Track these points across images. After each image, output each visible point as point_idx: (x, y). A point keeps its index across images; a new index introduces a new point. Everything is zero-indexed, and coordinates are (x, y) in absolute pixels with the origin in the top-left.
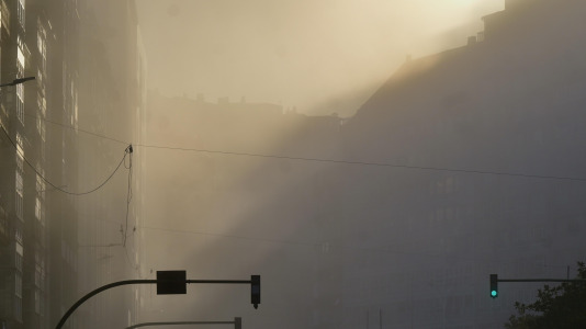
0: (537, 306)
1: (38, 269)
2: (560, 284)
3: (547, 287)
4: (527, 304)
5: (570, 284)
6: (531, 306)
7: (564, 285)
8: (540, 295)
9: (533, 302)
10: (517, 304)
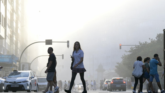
0: (130, 51)
1: (19, 44)
2: (135, 46)
3: (132, 47)
4: (127, 51)
5: (137, 46)
6: (128, 52)
7: (136, 47)
8: (131, 49)
9: (129, 51)
10: (125, 51)
